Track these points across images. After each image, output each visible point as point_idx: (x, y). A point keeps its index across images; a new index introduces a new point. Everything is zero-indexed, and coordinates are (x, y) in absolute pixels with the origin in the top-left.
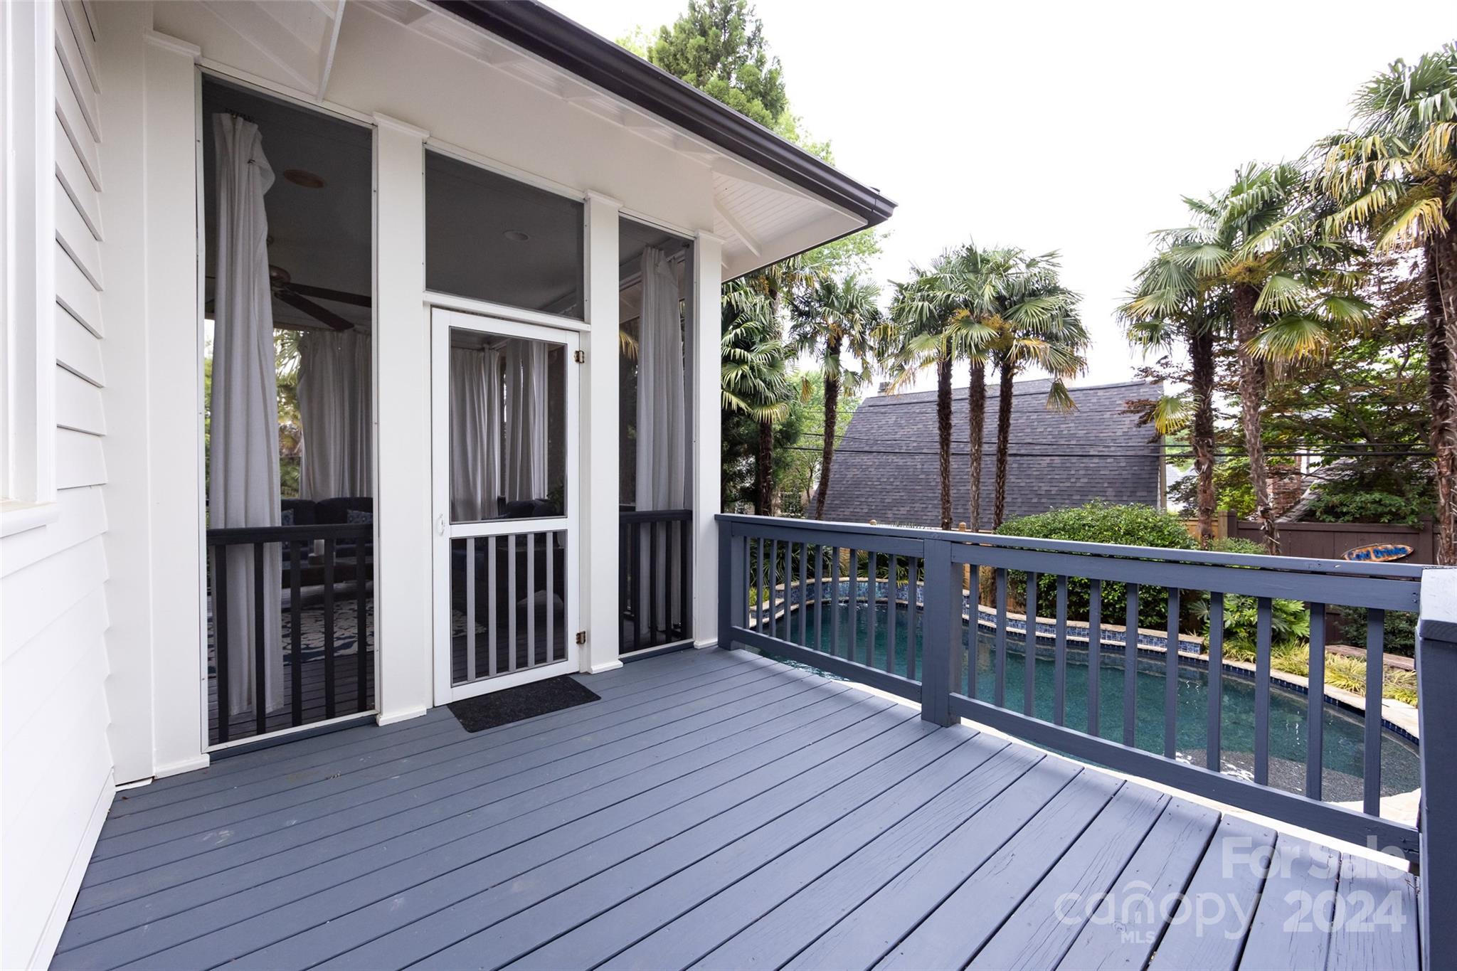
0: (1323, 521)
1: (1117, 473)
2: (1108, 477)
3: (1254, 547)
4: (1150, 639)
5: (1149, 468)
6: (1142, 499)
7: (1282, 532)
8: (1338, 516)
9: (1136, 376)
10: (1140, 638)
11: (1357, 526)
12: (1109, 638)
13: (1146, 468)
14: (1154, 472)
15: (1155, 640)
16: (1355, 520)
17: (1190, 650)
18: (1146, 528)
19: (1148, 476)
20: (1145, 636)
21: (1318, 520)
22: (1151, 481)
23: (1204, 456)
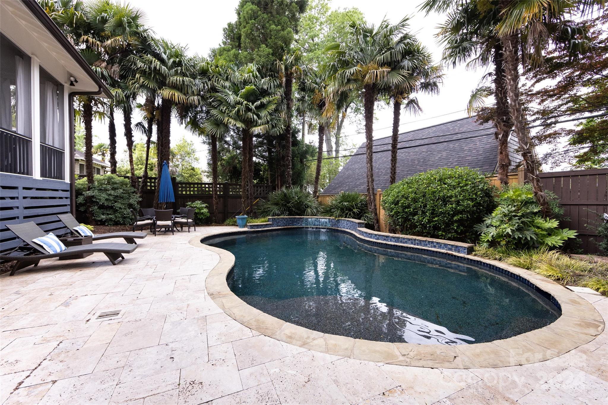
1: (476, 157)
2: (469, 160)
7: (565, 178)
15: (443, 245)
23: (501, 128)
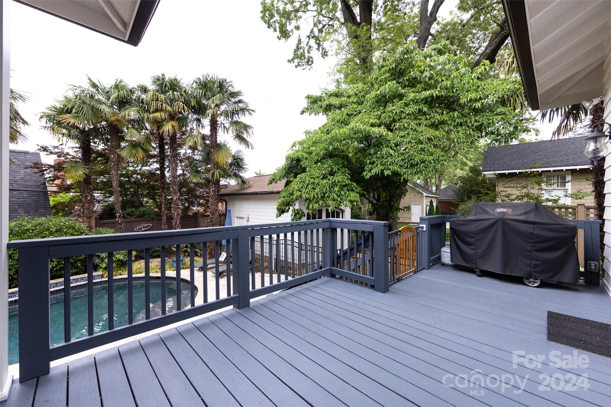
0: (128, 218)
3: (111, 230)
4: (77, 280)
5: (43, 198)
6: (43, 214)
8: (132, 216)
9: (39, 149)
10: (71, 281)
11: (138, 219)
12: (54, 287)
13: (41, 198)
14: (46, 200)
16: (138, 217)
17: (97, 279)
18: (67, 227)
19: (43, 202)
20: (74, 280)
21: (126, 218)
22: (46, 204)
23: (88, 193)
